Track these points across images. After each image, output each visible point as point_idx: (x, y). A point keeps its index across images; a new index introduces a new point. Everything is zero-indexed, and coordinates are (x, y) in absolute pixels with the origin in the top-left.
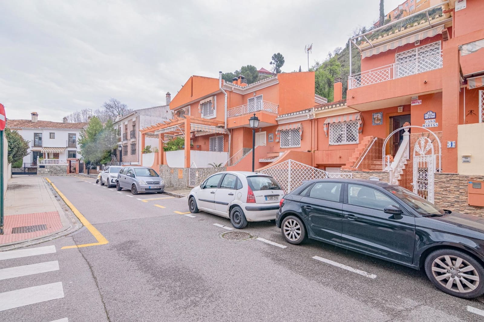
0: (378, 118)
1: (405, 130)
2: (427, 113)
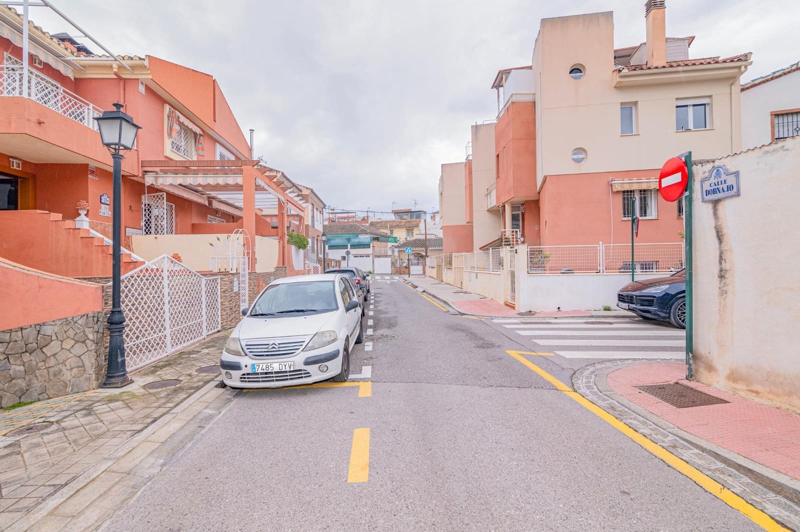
1: (80, 212)
2: (103, 195)
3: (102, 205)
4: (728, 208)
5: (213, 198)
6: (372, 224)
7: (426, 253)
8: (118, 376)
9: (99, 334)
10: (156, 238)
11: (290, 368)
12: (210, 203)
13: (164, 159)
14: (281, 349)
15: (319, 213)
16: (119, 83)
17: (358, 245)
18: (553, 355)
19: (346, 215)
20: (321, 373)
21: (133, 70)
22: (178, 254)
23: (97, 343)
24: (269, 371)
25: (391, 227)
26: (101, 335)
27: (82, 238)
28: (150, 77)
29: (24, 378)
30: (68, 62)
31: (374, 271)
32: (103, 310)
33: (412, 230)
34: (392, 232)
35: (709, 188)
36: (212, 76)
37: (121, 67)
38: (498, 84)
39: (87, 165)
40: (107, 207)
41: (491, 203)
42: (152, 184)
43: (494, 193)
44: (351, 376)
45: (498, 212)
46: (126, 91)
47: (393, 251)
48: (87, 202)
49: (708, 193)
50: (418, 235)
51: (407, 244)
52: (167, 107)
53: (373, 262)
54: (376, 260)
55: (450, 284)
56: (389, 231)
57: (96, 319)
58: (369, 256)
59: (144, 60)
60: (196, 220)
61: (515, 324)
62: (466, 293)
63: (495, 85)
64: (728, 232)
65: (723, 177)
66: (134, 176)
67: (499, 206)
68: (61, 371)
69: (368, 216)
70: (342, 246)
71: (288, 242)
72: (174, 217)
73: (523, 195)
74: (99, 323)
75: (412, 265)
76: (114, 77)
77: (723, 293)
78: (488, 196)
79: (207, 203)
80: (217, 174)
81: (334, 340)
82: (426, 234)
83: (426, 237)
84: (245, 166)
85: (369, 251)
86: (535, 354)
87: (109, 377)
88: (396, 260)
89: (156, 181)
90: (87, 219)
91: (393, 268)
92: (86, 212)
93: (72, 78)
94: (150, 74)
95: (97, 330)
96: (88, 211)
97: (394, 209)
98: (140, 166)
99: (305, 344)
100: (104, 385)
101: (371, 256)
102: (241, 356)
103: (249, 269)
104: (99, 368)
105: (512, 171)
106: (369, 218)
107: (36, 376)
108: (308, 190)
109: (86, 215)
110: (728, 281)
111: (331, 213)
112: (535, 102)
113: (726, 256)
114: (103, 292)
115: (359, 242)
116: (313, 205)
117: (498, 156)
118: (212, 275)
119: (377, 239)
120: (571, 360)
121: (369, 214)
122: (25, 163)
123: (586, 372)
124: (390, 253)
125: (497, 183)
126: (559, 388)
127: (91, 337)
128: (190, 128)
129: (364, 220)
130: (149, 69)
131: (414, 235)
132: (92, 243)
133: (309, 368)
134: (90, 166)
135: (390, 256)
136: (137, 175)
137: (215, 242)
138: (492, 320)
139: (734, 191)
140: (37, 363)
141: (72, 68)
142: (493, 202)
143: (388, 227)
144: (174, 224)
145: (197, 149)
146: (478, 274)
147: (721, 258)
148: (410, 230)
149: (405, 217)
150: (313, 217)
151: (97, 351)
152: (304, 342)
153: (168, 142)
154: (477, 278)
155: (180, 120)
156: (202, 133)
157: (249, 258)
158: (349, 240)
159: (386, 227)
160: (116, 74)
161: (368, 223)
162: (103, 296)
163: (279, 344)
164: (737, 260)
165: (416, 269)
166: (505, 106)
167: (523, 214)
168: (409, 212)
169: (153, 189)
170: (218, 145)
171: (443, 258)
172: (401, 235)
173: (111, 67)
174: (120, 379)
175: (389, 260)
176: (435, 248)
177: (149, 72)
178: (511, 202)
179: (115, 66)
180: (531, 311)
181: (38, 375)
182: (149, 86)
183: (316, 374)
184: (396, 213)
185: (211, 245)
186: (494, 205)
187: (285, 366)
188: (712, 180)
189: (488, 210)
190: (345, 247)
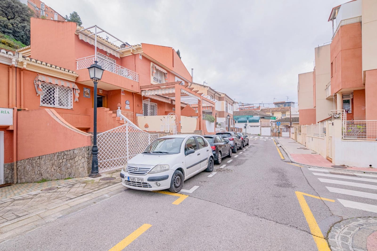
0: (87, 92)
1: (118, 108)
2: (127, 101)
3: (126, 105)
5: (173, 100)
6: (262, 110)
7: (291, 125)
8: (94, 173)
9: (89, 155)
10: (145, 117)
11: (142, 181)
12: (172, 102)
13: (150, 84)
14: (140, 171)
15: (230, 105)
16: (133, 56)
17: (252, 121)
18: (334, 201)
19: (248, 106)
20: (157, 186)
21: (137, 50)
22: (147, 124)
23: (88, 159)
24: (134, 181)
25: (272, 111)
26: (90, 155)
27: (113, 117)
28: (143, 52)
29: (70, 169)
30: (117, 52)
31: (261, 134)
32: (91, 145)
33: (285, 113)
34: (273, 114)
36: (172, 48)
37: (133, 50)
38: (332, 18)
39: (121, 89)
40: (129, 105)
41: (328, 94)
42: (144, 96)
43: (330, 88)
44: (182, 190)
45: (332, 99)
46: (135, 59)
47: (272, 124)
48: (121, 104)
50: (287, 115)
51: (282, 120)
52: (152, 63)
53: (261, 130)
54: (262, 128)
55: (300, 144)
56: (271, 114)
57: (88, 149)
58: (258, 127)
59: (140, 45)
60: (167, 110)
61: (324, 173)
62: (306, 149)
63: (331, 18)
66: (138, 93)
67: (332, 96)
68: (78, 168)
69: (260, 106)
70: (244, 121)
71: (203, 119)
72: (157, 109)
73: (349, 87)
74: (89, 150)
75: (283, 131)
76: (132, 54)
78: (327, 90)
79: (170, 103)
80: (166, 89)
81: (168, 170)
82: (291, 115)
83: (291, 116)
84: (176, 84)
85: (258, 124)
86: (318, 198)
87: (92, 173)
88: (274, 129)
89: (145, 94)
90: (120, 110)
91: (272, 133)
92: (120, 108)
93: (119, 58)
94: (143, 51)
95: (88, 153)
96: (121, 107)
97: (275, 102)
98: (140, 88)
99: (150, 170)
100: (90, 176)
101: (259, 127)
102: (125, 171)
103: (177, 131)
104: (89, 168)
105: (341, 72)
106: (260, 107)
107: (73, 169)
108: (224, 94)
109: (120, 109)
111: (241, 105)
112: (361, 22)
114: (91, 138)
115: (253, 119)
116: (227, 101)
117: (332, 63)
118: (156, 133)
119: (263, 118)
120: (347, 209)
121: (261, 105)
122: (104, 91)
123: (353, 223)
124: (270, 125)
125: (331, 81)
126: (312, 232)
127: (86, 156)
128: (161, 71)
129: (258, 108)
130: (142, 49)
131: (286, 115)
132: (116, 119)
133: (150, 183)
134: (121, 90)
135: (270, 126)
136: (138, 92)
137: (163, 119)
138: (309, 169)
140: (73, 164)
141: (119, 54)
142: (329, 93)
143: (271, 111)
144: (157, 112)
145: (165, 79)
146: (313, 138)
148: (284, 112)
149: (281, 106)
150: (227, 107)
151: (88, 162)
152: (150, 169)
153: (152, 78)
154: (312, 140)
155: (156, 68)
156: (167, 73)
157: (177, 126)
158: (248, 118)
159: (269, 112)
160: (132, 53)
161: (260, 110)
162: (91, 140)
163: (139, 168)
165: (285, 134)
166: (336, 30)
167: (352, 99)
168: (283, 103)
169: (145, 98)
170: (176, 77)
171: (297, 128)
172: (278, 116)
173: (130, 51)
174: (95, 174)
175: (269, 129)
176: (295, 123)
177: (142, 50)
178: (342, 92)
179: (131, 50)
180: (344, 165)
181: (73, 168)
182: (144, 56)
183: (154, 187)
184: (276, 104)
185: (161, 120)
186: (330, 95)
187: (140, 180)
189: (327, 99)
190: (245, 122)
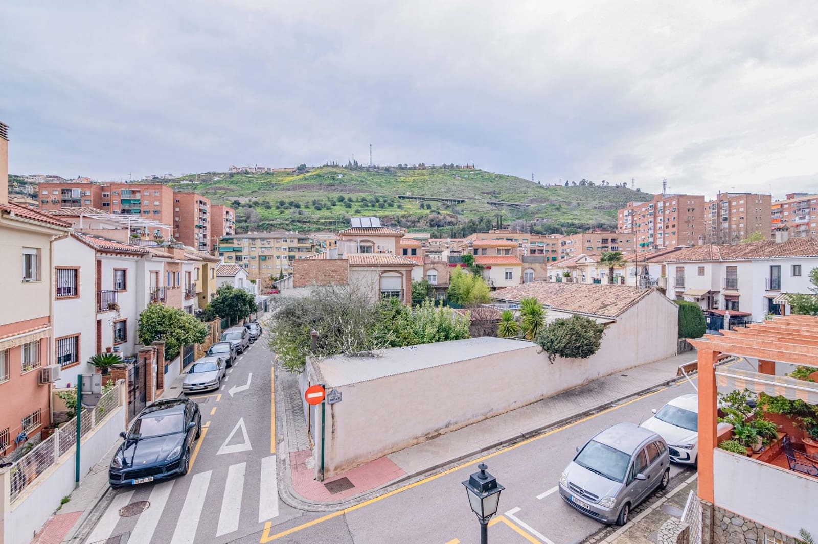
4: (337, 406)
35: (331, 399)
49: (331, 400)
64: (336, 415)
65: (337, 394)
77: (333, 438)
110: (335, 433)
113: (335, 424)
139: (340, 399)
147: (333, 425)
164: (339, 425)
188: (333, 395)
